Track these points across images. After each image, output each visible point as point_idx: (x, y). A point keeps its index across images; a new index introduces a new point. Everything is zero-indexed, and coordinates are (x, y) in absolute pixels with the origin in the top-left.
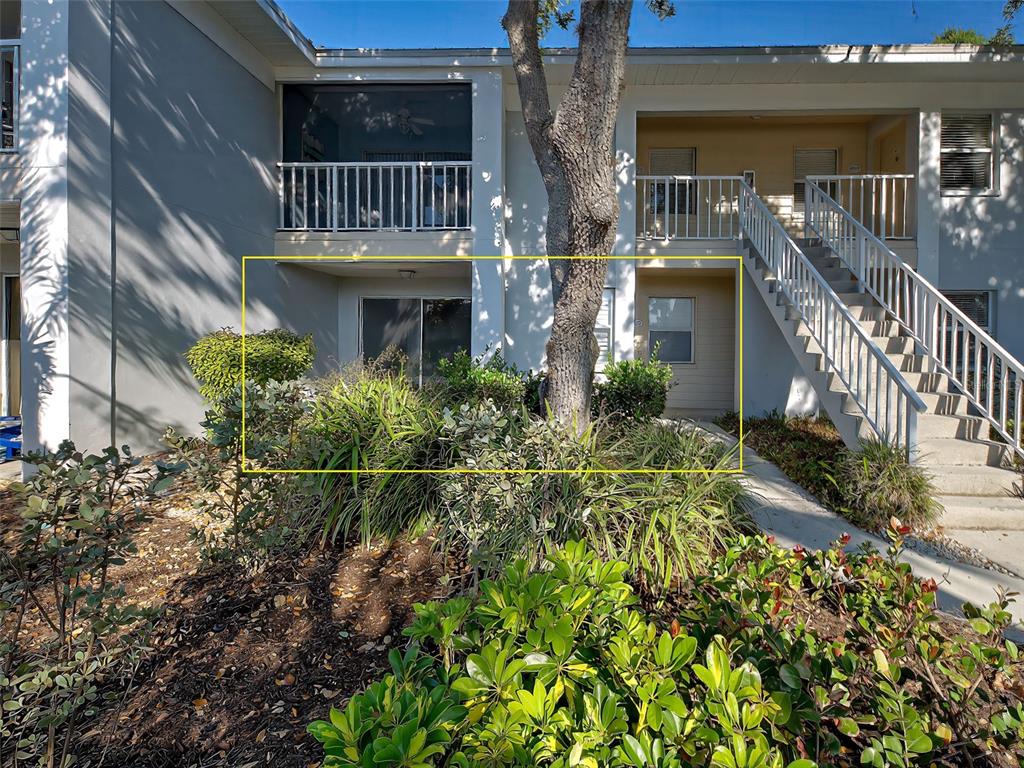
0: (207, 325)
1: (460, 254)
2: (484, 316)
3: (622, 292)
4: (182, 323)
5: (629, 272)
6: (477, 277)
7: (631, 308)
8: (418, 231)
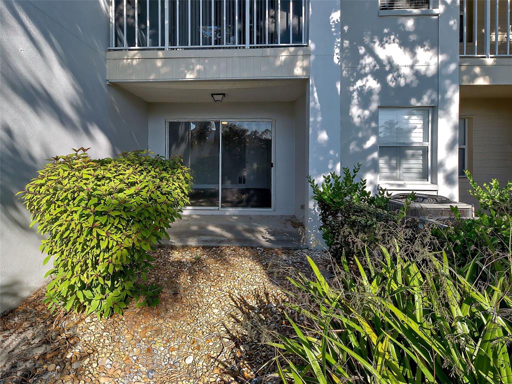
0: (46, 148)
1: (298, 72)
2: (324, 136)
3: (447, 112)
4: (17, 147)
5: (454, 92)
6: (316, 95)
7: (455, 128)
8: (251, 47)
